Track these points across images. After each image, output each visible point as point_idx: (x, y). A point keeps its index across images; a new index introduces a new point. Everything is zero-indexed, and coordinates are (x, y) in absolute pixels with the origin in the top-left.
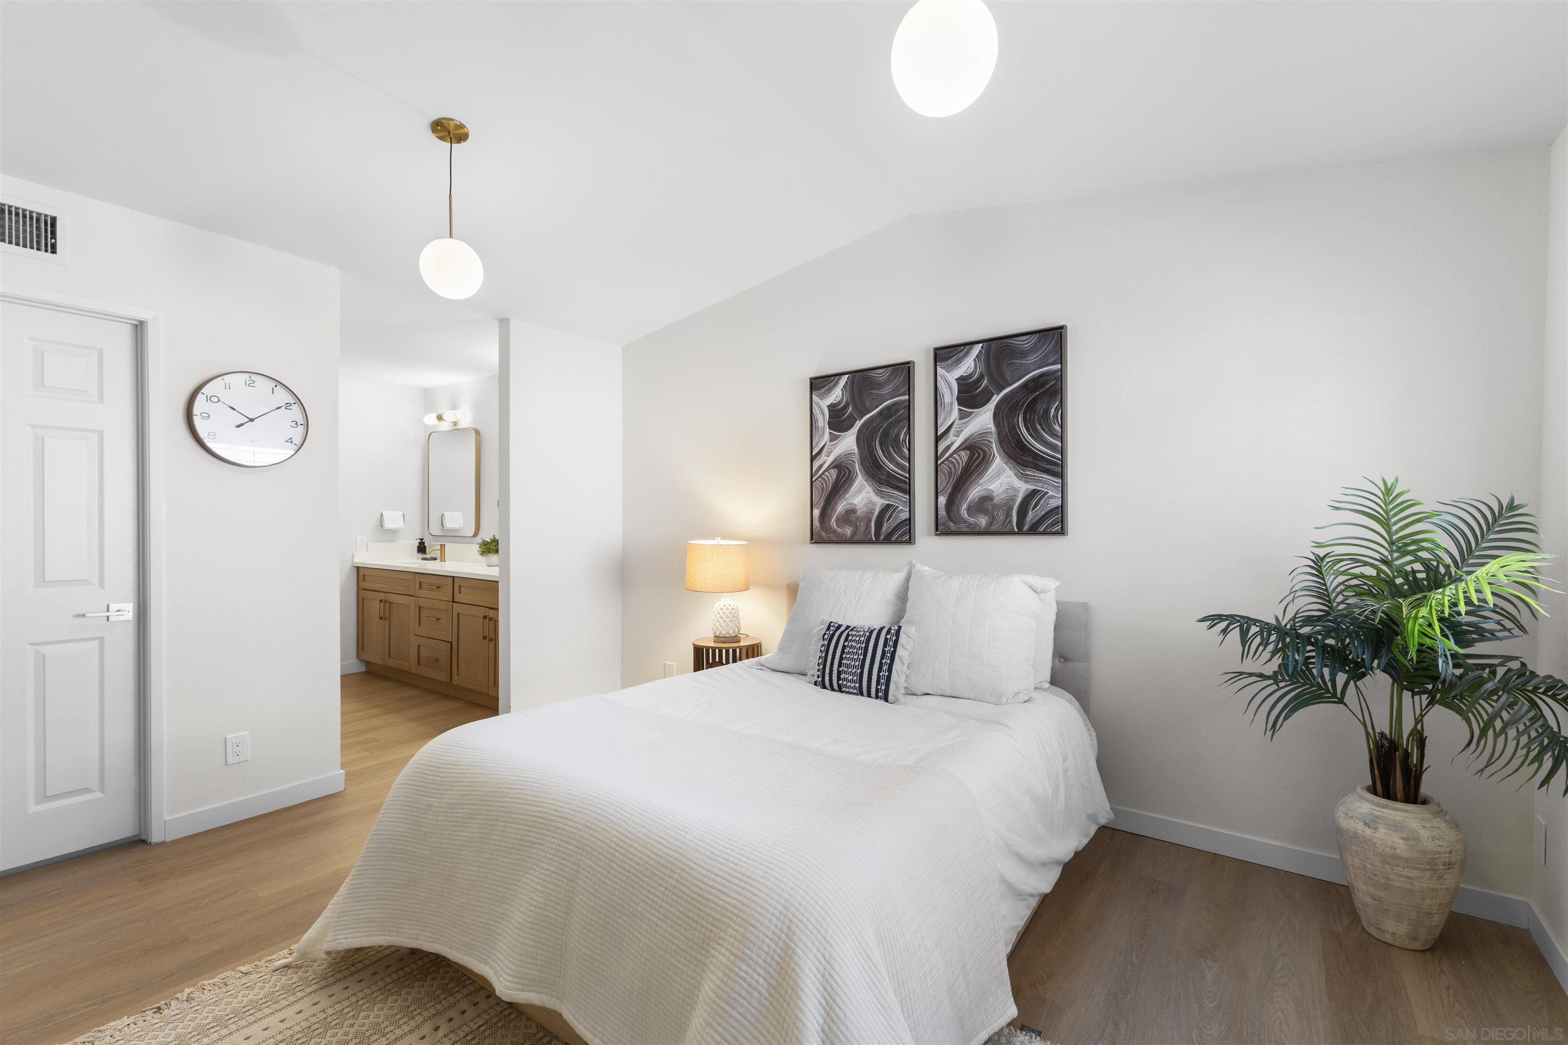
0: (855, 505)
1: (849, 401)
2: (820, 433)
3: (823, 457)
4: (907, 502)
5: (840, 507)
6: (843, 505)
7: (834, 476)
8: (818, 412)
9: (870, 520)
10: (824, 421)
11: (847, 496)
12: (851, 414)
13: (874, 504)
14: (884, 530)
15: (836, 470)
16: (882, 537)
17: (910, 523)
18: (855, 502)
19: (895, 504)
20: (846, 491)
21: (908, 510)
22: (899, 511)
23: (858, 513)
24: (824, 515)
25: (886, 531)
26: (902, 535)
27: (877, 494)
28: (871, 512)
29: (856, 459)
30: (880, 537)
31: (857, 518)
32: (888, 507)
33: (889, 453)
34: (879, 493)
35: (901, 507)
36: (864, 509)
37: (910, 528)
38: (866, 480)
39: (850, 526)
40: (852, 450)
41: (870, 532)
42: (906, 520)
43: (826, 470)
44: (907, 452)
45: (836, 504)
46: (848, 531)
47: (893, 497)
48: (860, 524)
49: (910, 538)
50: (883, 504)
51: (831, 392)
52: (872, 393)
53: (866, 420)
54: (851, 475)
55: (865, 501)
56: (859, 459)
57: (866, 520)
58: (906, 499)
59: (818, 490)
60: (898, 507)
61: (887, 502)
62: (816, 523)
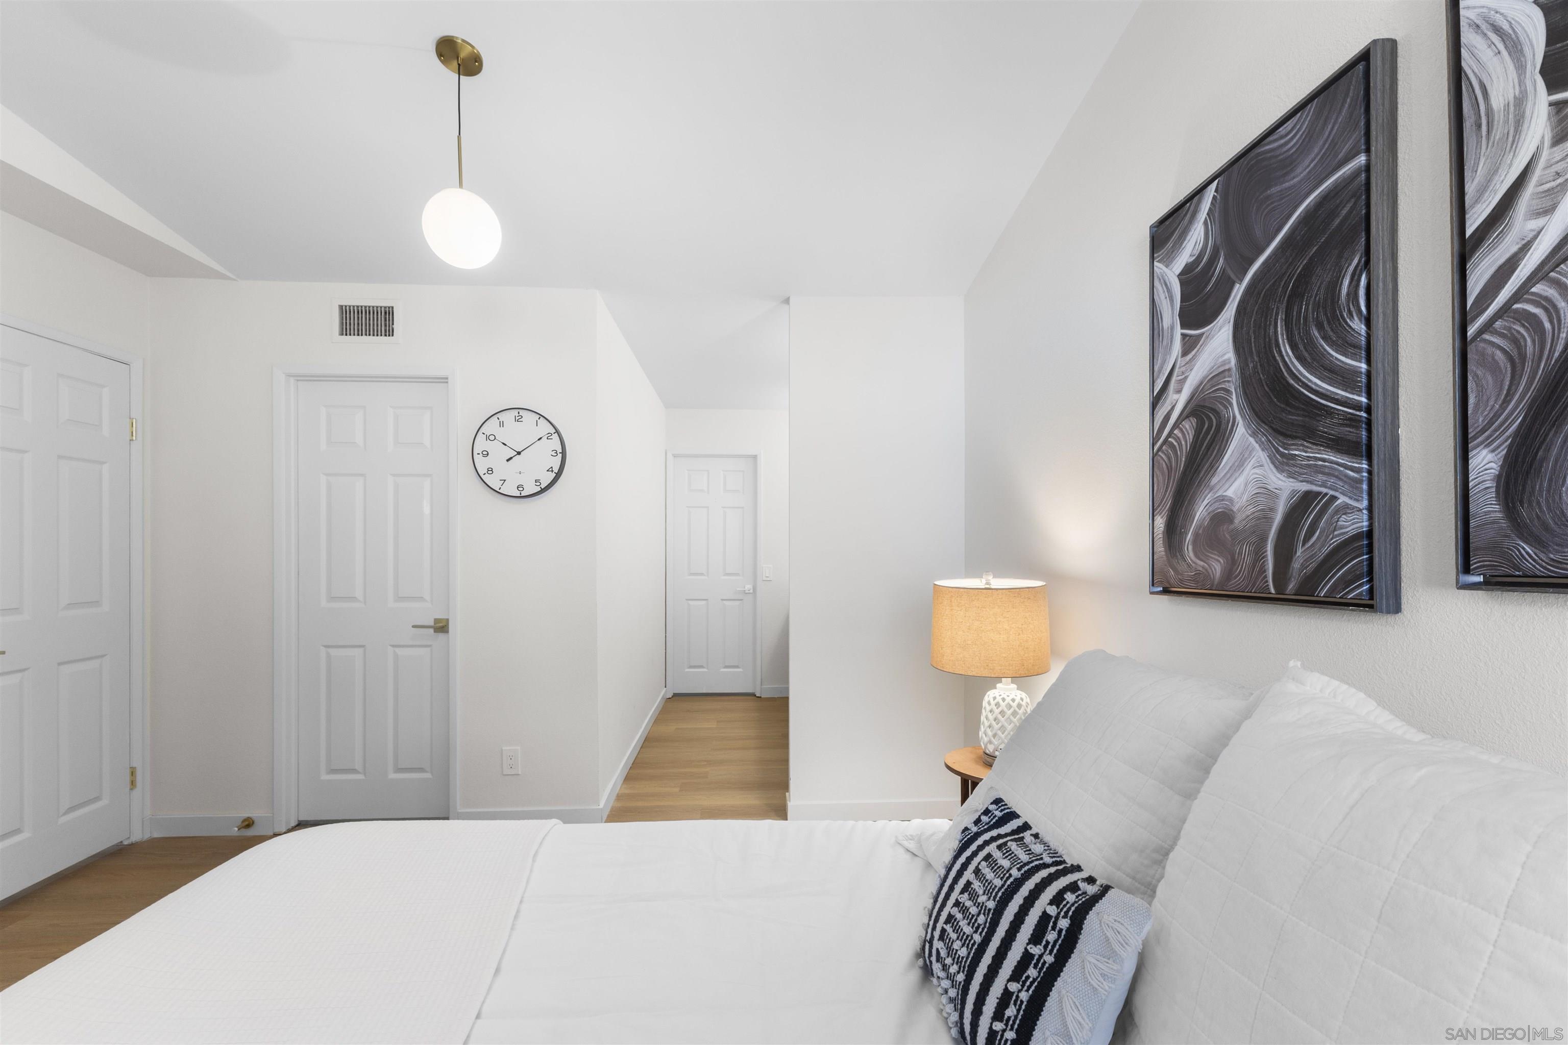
0: (1231, 500)
1: (1218, 242)
2: (1165, 343)
3: (1171, 396)
4: (1360, 481)
5: (1201, 511)
6: (1206, 502)
7: (1190, 437)
8: (1162, 297)
9: (1263, 539)
10: (1173, 313)
11: (1214, 480)
12: (1223, 271)
13: (1272, 495)
14: (1296, 565)
15: (1194, 421)
16: (1291, 586)
17: (1370, 547)
18: (1230, 493)
19: (1324, 490)
20: (1213, 468)
21: (1365, 503)
22: (1337, 511)
23: (1236, 521)
24: (1173, 531)
25: (1303, 566)
26: (1347, 582)
27: (1280, 467)
28: (1265, 517)
29: (1233, 384)
30: (1286, 585)
31: (1235, 534)
32: (1307, 499)
33: (1310, 344)
34: (1284, 463)
35: (1342, 499)
36: (1250, 510)
37: (1371, 561)
38: (1254, 435)
39: (1221, 554)
40: (1224, 363)
41: (1263, 571)
42: (1357, 537)
43: (1176, 426)
44: (1362, 328)
45: (1192, 502)
46: (1217, 567)
47: (1318, 470)
48: (1241, 548)
49: (1371, 591)
50: (1294, 493)
51: (1184, 240)
52: (1268, 197)
53: (1253, 276)
54: (1223, 426)
55: (1252, 490)
56: (1239, 382)
57: (1253, 539)
58: (1358, 471)
59: (1163, 474)
60: (1334, 498)
61: (1305, 487)
62: (1160, 548)
